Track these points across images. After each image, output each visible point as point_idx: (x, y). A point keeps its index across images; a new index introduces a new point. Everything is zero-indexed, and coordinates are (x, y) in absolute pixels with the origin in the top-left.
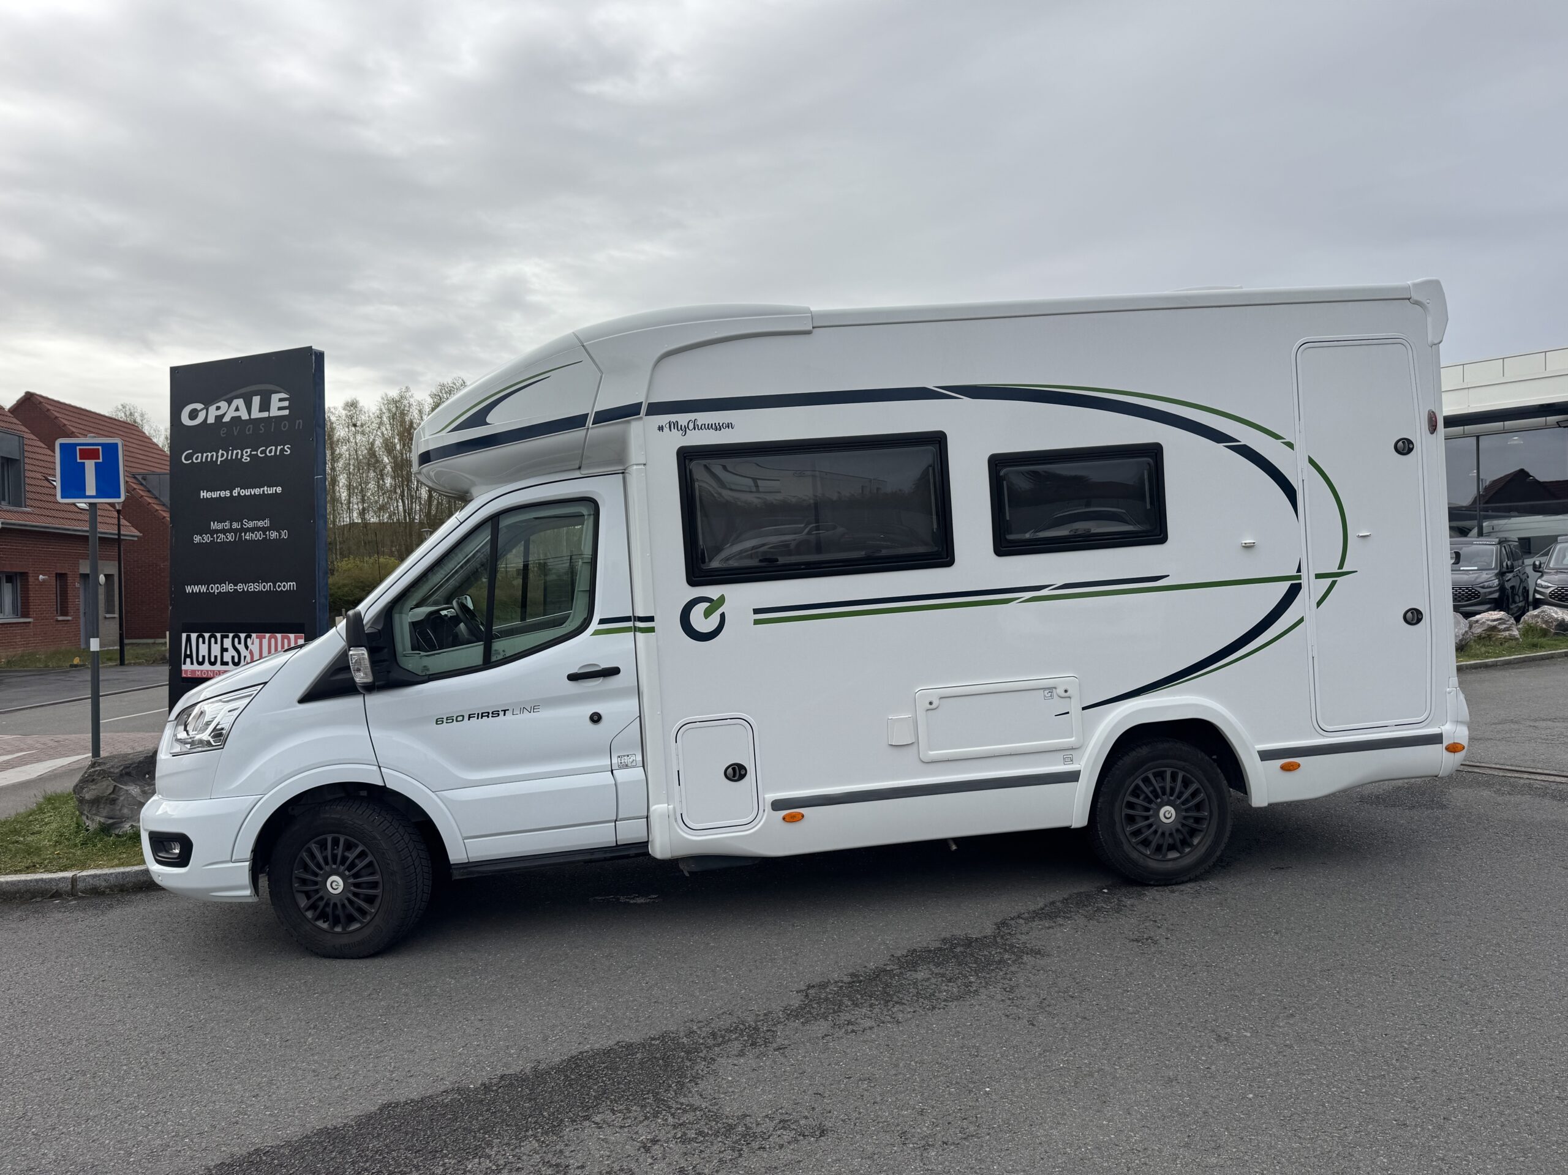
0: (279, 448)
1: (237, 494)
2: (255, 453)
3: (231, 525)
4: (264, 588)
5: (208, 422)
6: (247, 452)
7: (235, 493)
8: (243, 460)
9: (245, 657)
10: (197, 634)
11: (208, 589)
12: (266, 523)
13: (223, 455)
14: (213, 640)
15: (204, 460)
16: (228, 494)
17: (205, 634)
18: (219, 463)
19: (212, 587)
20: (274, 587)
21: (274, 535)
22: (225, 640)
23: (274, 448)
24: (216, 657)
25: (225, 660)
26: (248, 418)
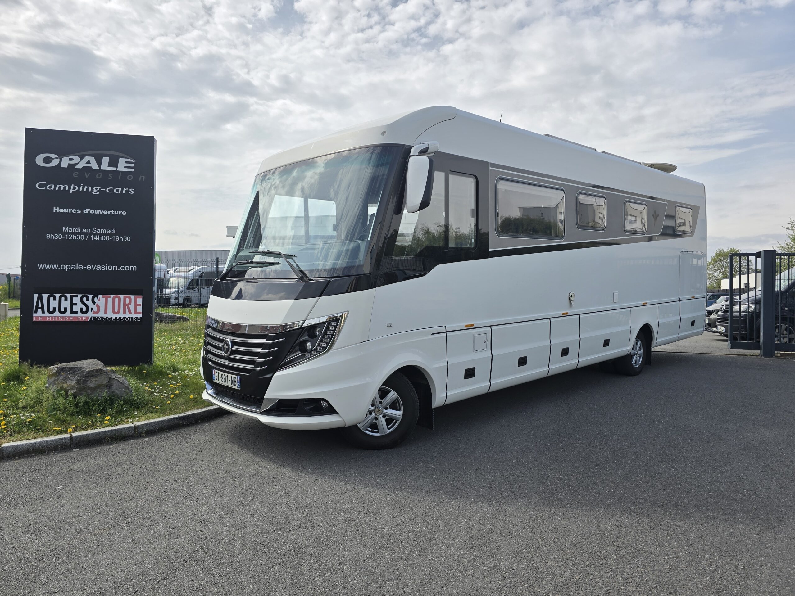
0: (125, 190)
1: (87, 212)
2: (105, 190)
3: (81, 230)
4: (110, 268)
5: (62, 166)
6: (96, 189)
7: (86, 211)
8: (93, 193)
9: (92, 309)
10: (49, 294)
11: (59, 267)
12: (113, 231)
13: (74, 188)
14: (63, 298)
15: (57, 189)
16: (79, 211)
17: (56, 295)
18: (71, 192)
19: (63, 267)
20: (119, 268)
21: (119, 238)
22: (74, 298)
23: (120, 189)
24: (66, 309)
25: (74, 310)
26: (98, 169)
